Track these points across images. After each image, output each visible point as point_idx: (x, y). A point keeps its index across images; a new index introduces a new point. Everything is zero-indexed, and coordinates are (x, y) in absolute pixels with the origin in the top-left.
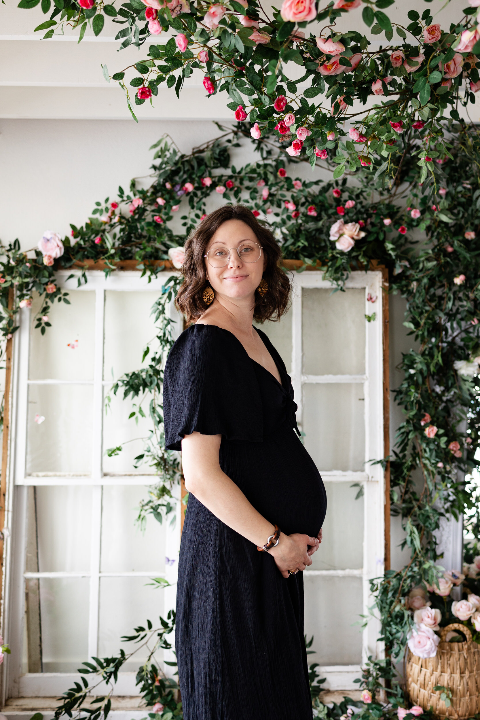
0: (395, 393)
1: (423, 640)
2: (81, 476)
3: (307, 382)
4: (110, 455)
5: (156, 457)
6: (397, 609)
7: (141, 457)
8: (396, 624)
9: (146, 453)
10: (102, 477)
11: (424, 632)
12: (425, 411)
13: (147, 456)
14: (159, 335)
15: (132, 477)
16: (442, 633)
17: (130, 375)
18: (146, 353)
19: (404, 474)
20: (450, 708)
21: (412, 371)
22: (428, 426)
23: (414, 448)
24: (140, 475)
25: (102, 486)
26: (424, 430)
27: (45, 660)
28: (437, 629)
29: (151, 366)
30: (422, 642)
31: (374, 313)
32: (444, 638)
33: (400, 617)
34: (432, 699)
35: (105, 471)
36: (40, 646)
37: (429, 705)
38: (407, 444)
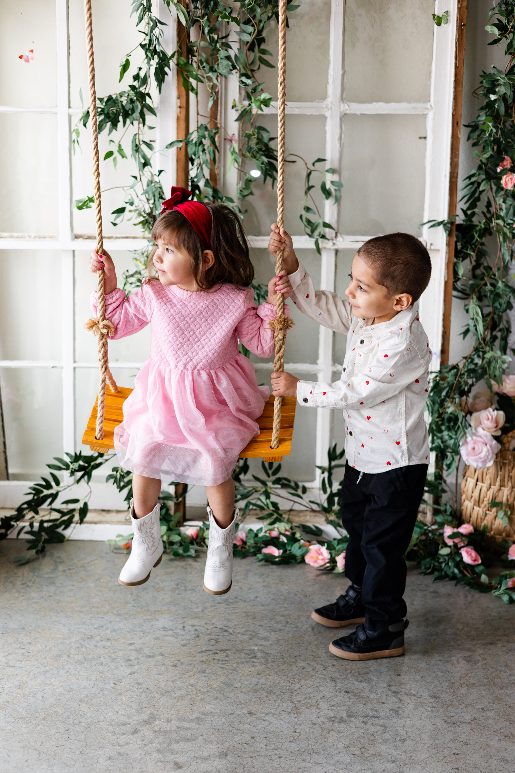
0: (469, 129)
1: (478, 447)
2: (45, 238)
3: (348, 112)
4: (80, 208)
5: (143, 213)
6: (451, 410)
7: (121, 211)
8: (449, 429)
9: (128, 207)
10: (73, 240)
11: (481, 437)
12: (506, 153)
13: (130, 211)
14: (143, 43)
15: (112, 240)
16: (505, 440)
17: (106, 99)
18: (125, 67)
19: (474, 241)
20: (508, 528)
21: (493, 97)
22: (505, 174)
23: (489, 205)
24: (123, 238)
25: (74, 251)
26: (501, 179)
27: (11, 471)
28: (499, 433)
29: (133, 87)
30: (476, 448)
31: (447, 12)
32: (507, 445)
33: (454, 419)
34: (486, 518)
35: (77, 232)
36: (5, 452)
37: (483, 524)
38: (478, 199)
